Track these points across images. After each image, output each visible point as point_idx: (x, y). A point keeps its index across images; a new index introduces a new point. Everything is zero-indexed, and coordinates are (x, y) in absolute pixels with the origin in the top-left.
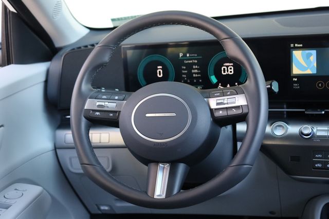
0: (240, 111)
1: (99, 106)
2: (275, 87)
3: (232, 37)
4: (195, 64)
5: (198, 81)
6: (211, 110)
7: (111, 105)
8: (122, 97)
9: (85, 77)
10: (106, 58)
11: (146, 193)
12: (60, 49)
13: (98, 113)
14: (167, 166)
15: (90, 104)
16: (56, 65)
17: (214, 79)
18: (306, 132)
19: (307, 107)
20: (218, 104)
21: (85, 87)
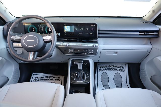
0: (50, 40)
1: (15, 38)
2: (59, 34)
3: (48, 22)
4: (42, 28)
5: (43, 32)
6: (43, 40)
7: (18, 38)
8: (21, 36)
9: (11, 31)
10: (17, 26)
11: (28, 59)
12: (7, 22)
13: (15, 40)
14: (33, 53)
15: (12, 37)
16: (5, 27)
17: (47, 32)
18: (67, 44)
19: (68, 39)
20: (45, 38)
21: (11, 33)
